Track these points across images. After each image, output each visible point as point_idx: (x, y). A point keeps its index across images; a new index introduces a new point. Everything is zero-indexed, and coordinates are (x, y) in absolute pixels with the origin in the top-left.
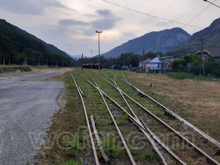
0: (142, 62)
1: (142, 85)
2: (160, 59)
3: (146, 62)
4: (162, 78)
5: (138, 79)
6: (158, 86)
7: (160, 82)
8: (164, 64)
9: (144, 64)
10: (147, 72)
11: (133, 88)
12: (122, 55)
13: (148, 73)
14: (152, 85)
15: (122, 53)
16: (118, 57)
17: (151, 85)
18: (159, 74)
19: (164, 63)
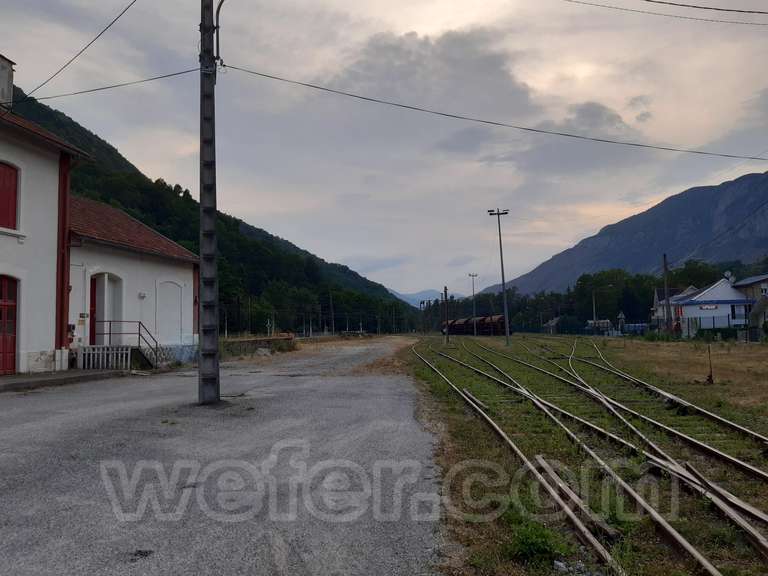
0: (663, 302)
1: (676, 381)
2: (735, 287)
3: (681, 299)
4: (752, 355)
5: (659, 363)
6: (737, 381)
7: (745, 370)
8: (756, 305)
9: (672, 309)
10: (689, 336)
11: (647, 389)
12: (584, 279)
13: (694, 339)
14: (716, 380)
15: (581, 274)
16: (569, 290)
17: (710, 377)
18: (737, 343)
19: (754, 302)
